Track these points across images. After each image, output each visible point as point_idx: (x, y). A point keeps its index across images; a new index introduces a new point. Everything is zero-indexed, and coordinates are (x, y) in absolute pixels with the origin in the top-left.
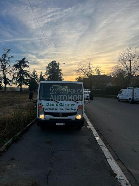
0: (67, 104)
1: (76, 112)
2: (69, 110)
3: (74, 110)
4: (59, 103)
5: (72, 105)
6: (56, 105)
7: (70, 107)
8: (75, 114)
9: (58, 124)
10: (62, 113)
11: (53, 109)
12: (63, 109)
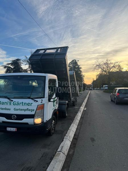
0: (22, 103)
1: (34, 114)
2: (25, 110)
3: (32, 110)
4: (13, 102)
5: (28, 104)
6: (9, 103)
7: (26, 107)
8: (32, 116)
9: (9, 129)
10: (16, 115)
11: (6, 109)
12: (17, 110)
